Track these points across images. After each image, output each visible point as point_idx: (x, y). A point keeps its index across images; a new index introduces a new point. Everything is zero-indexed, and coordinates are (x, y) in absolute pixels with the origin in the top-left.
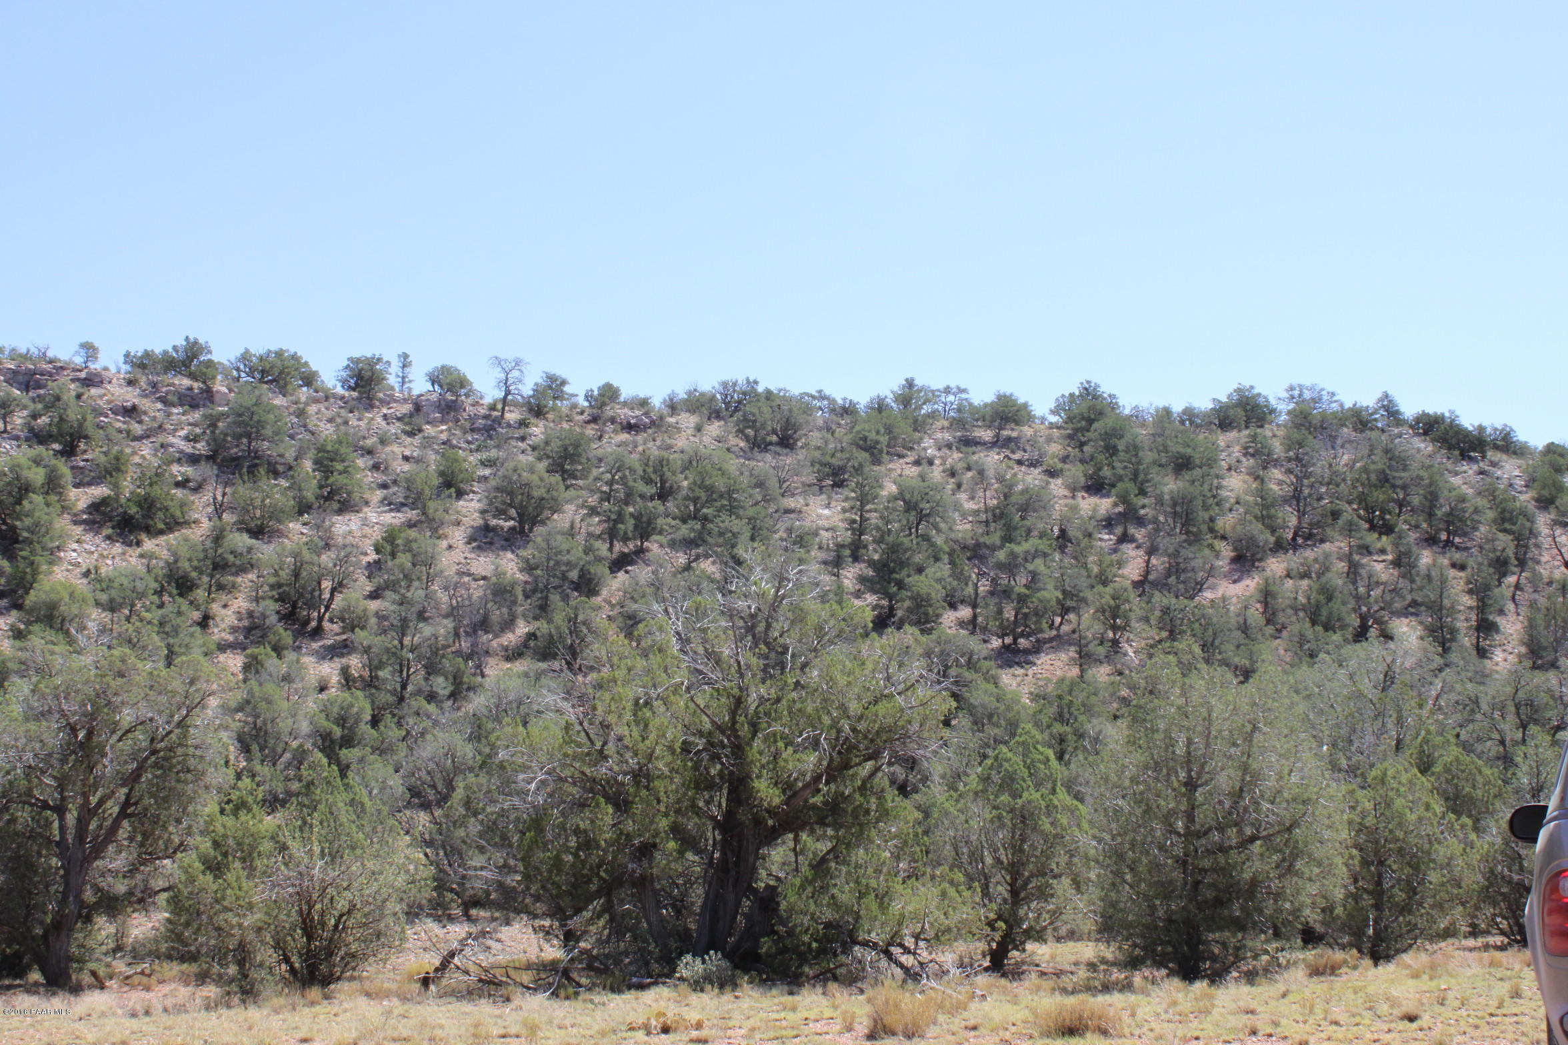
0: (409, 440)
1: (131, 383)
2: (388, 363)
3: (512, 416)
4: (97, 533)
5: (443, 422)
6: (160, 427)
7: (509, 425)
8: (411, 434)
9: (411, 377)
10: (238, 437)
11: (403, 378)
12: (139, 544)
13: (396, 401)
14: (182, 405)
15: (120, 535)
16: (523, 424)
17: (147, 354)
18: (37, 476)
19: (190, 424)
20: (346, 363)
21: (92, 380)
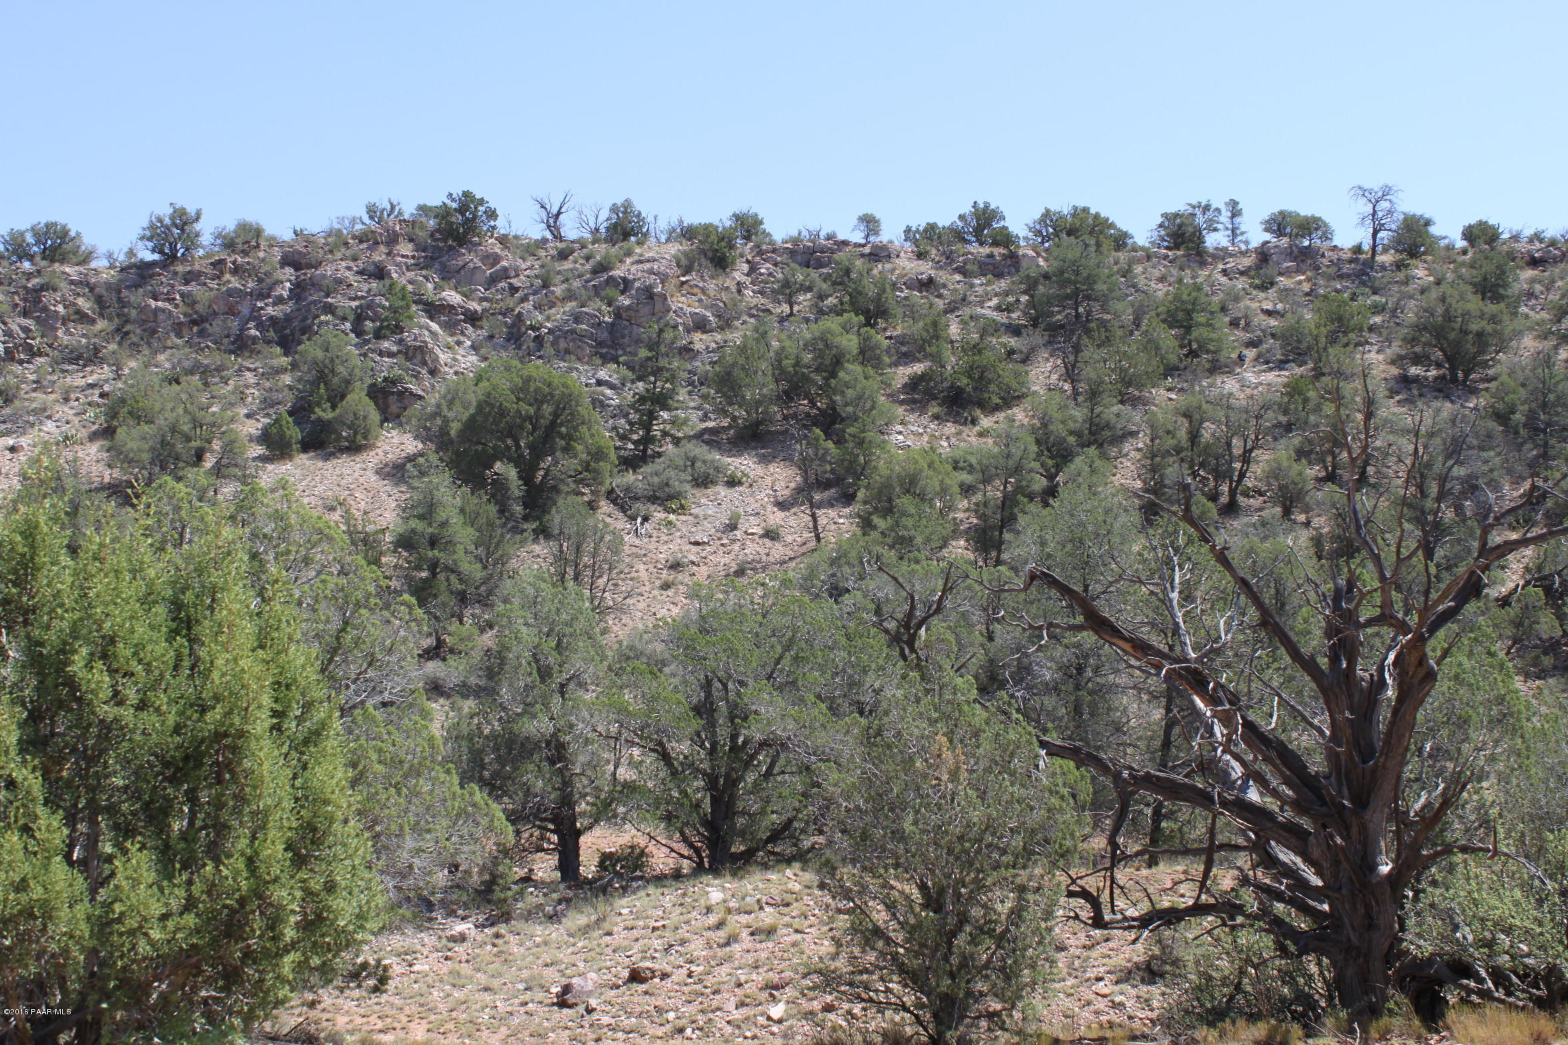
0: (1262, 295)
1: (921, 256)
2: (1218, 210)
3: (1385, 258)
4: (923, 412)
5: (1299, 271)
6: (964, 299)
7: (1383, 268)
8: (1263, 287)
9: (1243, 228)
10: (1062, 300)
11: (1233, 230)
12: (974, 422)
13: (1231, 255)
14: (985, 275)
15: (949, 414)
16: (1399, 266)
17: (931, 227)
18: (850, 343)
19: (996, 295)
20: (1159, 220)
21: (879, 254)
